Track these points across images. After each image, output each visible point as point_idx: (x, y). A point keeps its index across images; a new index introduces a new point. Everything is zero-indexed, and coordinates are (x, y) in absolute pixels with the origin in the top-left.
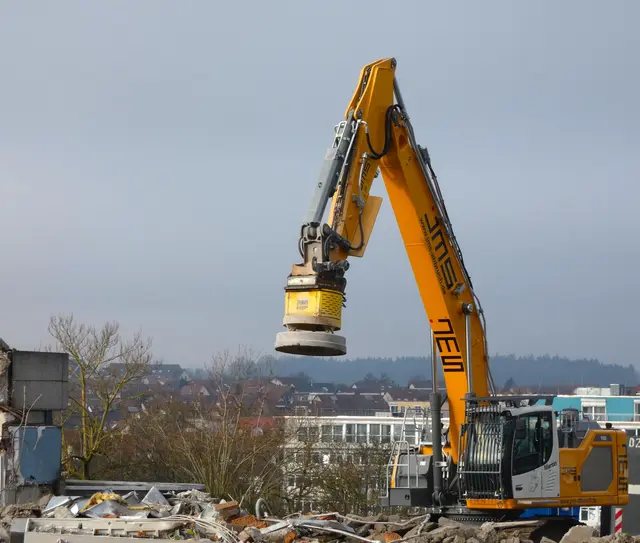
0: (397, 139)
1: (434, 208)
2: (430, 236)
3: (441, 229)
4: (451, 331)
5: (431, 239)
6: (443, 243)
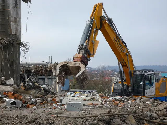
0: (104, 23)
1: (115, 34)
2: (115, 42)
3: (118, 38)
4: (124, 61)
5: (116, 43)
6: (119, 41)
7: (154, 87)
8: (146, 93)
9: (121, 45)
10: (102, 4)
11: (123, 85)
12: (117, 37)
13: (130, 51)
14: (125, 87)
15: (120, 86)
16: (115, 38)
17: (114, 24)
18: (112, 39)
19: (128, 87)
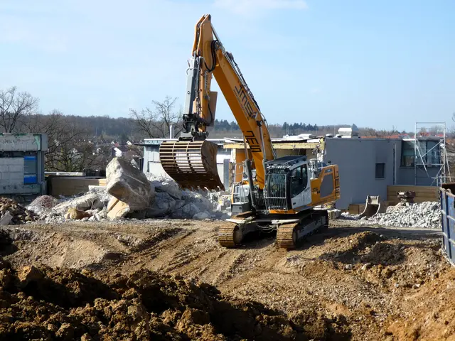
0: (218, 56)
1: (239, 81)
2: (239, 96)
3: (243, 89)
4: (254, 136)
5: (240, 98)
6: (245, 96)
7: (309, 188)
8: (294, 204)
9: (248, 103)
10: (209, 17)
11: (252, 188)
12: (242, 86)
13: (265, 120)
14: (255, 192)
15: (246, 191)
16: (239, 88)
17: (236, 65)
18: (233, 88)
19: (261, 191)
